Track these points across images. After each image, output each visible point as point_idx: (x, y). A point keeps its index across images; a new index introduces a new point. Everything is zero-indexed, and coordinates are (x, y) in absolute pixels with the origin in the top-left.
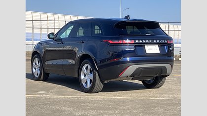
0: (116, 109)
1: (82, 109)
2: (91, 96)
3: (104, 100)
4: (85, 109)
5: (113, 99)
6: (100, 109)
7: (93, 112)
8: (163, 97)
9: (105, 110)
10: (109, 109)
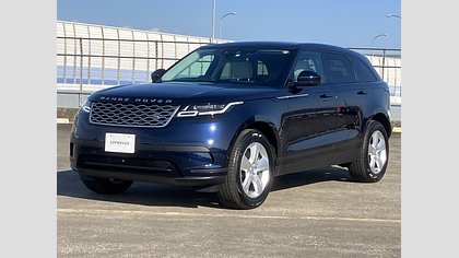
0: (156, 240)
1: (80, 240)
2: (109, 209)
3: (135, 220)
4: (84, 240)
5: (157, 217)
6: (120, 239)
7: (102, 248)
8: (269, 214)
9: (130, 242)
10: (140, 240)
